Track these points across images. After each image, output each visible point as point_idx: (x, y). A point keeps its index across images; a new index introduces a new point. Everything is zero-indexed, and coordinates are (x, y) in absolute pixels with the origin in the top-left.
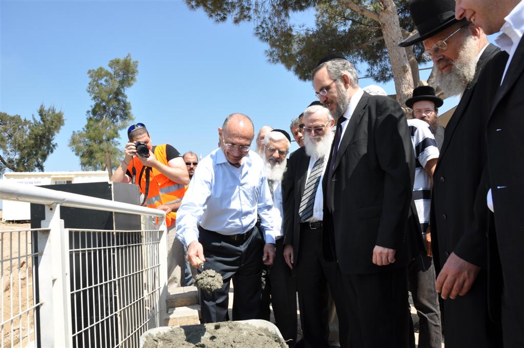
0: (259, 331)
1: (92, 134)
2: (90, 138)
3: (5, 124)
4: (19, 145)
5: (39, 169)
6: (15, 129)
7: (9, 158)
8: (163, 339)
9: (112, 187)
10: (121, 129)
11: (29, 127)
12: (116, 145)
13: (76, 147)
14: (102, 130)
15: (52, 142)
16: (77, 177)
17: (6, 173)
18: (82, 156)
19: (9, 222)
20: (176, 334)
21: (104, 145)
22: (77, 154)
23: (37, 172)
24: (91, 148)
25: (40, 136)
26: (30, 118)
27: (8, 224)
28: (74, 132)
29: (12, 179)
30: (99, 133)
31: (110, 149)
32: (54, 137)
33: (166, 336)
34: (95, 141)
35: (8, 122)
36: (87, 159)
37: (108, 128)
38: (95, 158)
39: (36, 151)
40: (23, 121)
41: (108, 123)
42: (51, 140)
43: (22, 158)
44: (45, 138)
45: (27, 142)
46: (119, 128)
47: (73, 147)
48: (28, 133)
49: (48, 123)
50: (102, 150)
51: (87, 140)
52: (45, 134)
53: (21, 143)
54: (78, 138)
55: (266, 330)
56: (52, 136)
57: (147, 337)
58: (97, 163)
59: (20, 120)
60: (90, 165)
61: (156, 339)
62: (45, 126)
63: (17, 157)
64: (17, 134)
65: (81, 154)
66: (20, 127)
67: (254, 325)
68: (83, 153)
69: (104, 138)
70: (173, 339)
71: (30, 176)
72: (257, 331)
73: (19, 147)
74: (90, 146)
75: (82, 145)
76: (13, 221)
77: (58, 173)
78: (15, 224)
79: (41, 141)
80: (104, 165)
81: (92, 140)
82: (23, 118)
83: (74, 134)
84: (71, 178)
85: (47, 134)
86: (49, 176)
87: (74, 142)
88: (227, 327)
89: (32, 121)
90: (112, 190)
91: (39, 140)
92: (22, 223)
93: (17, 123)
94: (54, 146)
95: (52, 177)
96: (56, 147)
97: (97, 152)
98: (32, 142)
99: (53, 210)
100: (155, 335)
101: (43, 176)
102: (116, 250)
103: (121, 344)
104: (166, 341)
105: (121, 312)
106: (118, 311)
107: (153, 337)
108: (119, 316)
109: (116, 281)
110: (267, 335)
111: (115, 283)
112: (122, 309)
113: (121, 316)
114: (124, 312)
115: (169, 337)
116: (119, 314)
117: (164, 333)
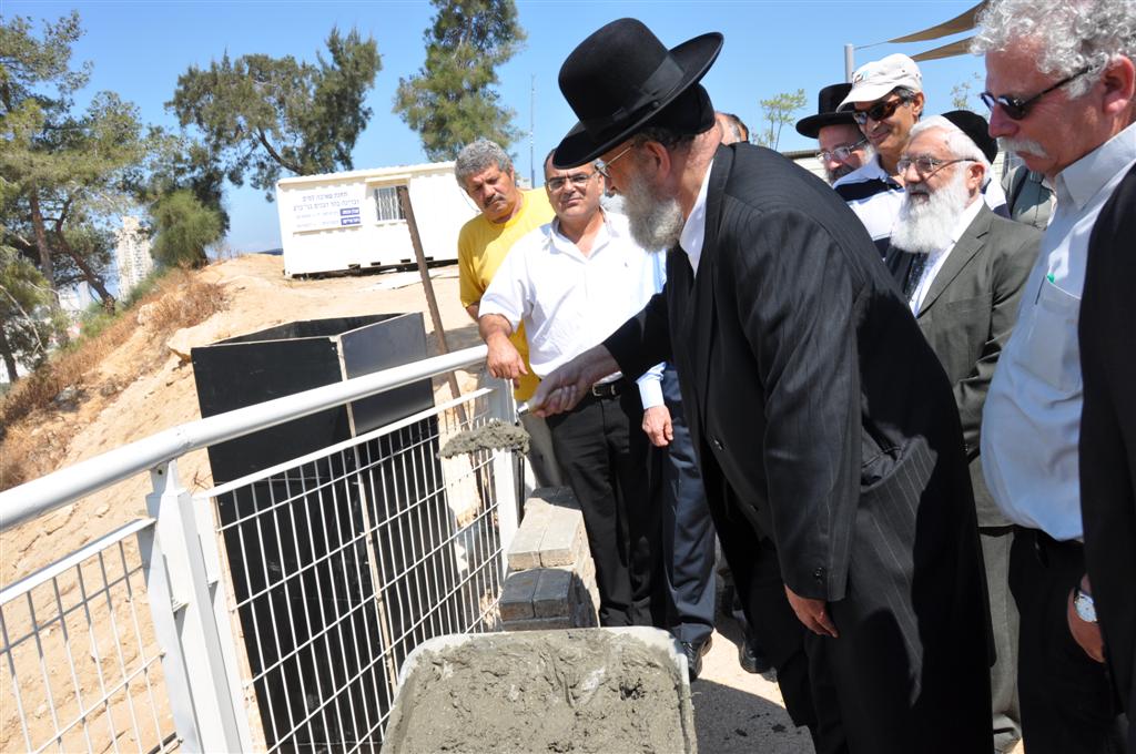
0: (652, 654)
1: (439, 81)
2: (435, 88)
3: (268, 79)
4: (300, 119)
5: (343, 164)
6: (286, 88)
7: (285, 147)
8: (453, 661)
9: (340, 347)
10: (498, 64)
11: (314, 80)
12: (490, 99)
13: (410, 113)
14: (459, 70)
15: (361, 106)
16: (417, 177)
17: (280, 181)
18: (424, 131)
19: (296, 276)
20: (479, 652)
21: (466, 103)
22: (413, 127)
23: (341, 173)
24: (440, 111)
25: (336, 95)
26: (312, 61)
27: (296, 283)
28: (401, 79)
29: (292, 191)
30: (454, 78)
31: (480, 109)
32: (363, 95)
33: (459, 655)
34: (447, 95)
35: (273, 74)
36: (434, 135)
37: (472, 64)
38: (450, 133)
39: (333, 128)
40: (300, 68)
41: (471, 52)
42: (359, 102)
43: (309, 144)
44: (345, 99)
45: (314, 112)
46: (494, 61)
47: (404, 111)
48: (311, 93)
49: (349, 66)
50: (463, 114)
51: (429, 94)
52: (344, 91)
53: (301, 114)
54: (411, 91)
56: (360, 93)
57: (419, 659)
58: (455, 144)
59: (294, 66)
60: (443, 148)
61: (439, 661)
62: (344, 75)
63: (299, 143)
64: (292, 99)
65: (420, 125)
66: (296, 81)
67: (642, 640)
68: (425, 122)
69: (465, 85)
70: (473, 661)
71: (325, 184)
72: (646, 652)
73: (300, 123)
74: (437, 107)
75: (420, 106)
76: (305, 276)
77: (380, 171)
78: (310, 282)
79: (340, 105)
81: (442, 95)
82: (299, 63)
83: (402, 85)
84: (404, 180)
85: (350, 90)
86: (361, 179)
87: (403, 101)
88: (584, 640)
89: (319, 67)
91: (335, 104)
92: (322, 279)
93: (289, 73)
94: (366, 114)
95: (368, 180)
96: (370, 116)
97: (453, 119)
98: (323, 109)
100: (437, 653)
101: (350, 181)
102: (359, 477)
103: (388, 652)
104: (459, 665)
105: (383, 592)
106: (375, 594)
107: (431, 657)
108: (379, 601)
109: (364, 538)
110: (665, 666)
111: (362, 543)
112: (386, 585)
113: (384, 599)
114: (392, 589)
115: (465, 657)
116: (380, 596)
117: (455, 647)
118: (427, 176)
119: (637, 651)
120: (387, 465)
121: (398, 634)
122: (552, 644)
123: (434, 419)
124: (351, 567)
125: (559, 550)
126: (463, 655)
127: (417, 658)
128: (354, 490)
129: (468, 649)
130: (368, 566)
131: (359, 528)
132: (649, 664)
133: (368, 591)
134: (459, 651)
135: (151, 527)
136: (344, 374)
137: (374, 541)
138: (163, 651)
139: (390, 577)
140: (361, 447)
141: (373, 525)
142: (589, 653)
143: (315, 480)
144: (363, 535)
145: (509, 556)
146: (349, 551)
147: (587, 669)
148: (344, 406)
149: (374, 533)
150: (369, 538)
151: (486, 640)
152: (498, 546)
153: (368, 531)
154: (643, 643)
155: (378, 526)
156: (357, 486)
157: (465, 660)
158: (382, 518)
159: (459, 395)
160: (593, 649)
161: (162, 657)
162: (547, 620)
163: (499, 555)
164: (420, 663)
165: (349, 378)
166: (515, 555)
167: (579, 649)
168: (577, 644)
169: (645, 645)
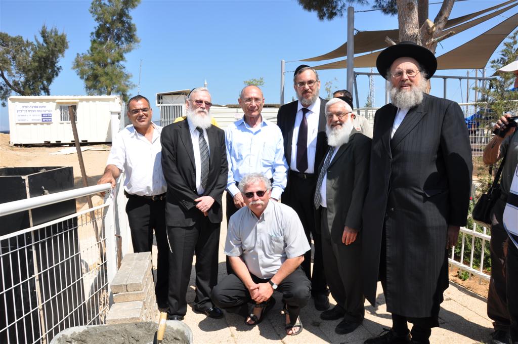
0: (176, 334)
1: (96, 56)
2: (94, 60)
3: (7, 45)
4: (24, 68)
5: (45, 92)
6: (17, 51)
7: (14, 80)
8: (77, 340)
9: (27, 182)
10: (125, 53)
11: (32, 49)
12: (120, 68)
13: (81, 71)
14: (107, 54)
15: (56, 65)
16: (82, 102)
17: (10, 97)
18: (87, 80)
19: (16, 145)
20: (90, 335)
21: (109, 69)
22: (82, 78)
23: (43, 96)
24: (96, 72)
25: (44, 59)
26: (32, 40)
27: (15, 148)
28: (78, 54)
29: (17, 103)
30: (104, 57)
31: (115, 73)
32: (57, 60)
34: (99, 64)
35: (10, 43)
36: (91, 82)
37: (113, 51)
38: (100, 82)
39: (41, 74)
40: (25, 42)
41: (113, 46)
42: (55, 63)
43: (27, 81)
44: (48, 61)
45: (31, 65)
46: (124, 51)
47: (77, 69)
48: (31, 55)
49: (51, 45)
50: (107, 74)
51: (91, 63)
52: (48, 57)
53: (24, 65)
54: (82, 61)
55: (182, 334)
56: (56, 58)
57: (59, 340)
58: (102, 87)
59: (22, 41)
60: (95, 89)
61: (70, 340)
62: (49, 49)
63: (23, 79)
64: (20, 57)
65: (85, 77)
66: (23, 48)
67: (172, 327)
68: (88, 76)
69: (109, 61)
70: (88, 340)
71: (35, 101)
72: (174, 333)
73: (24, 70)
74: (94, 69)
75: (86, 68)
76: (21, 145)
77: (64, 97)
78: (23, 148)
79: (45, 63)
80: (109, 89)
81: (97, 64)
82: (25, 39)
83: (78, 57)
84: (75, 103)
85: (51, 56)
86: (54, 100)
87: (78, 64)
88: (144, 328)
89: (35, 43)
91: (43, 63)
92: (30, 147)
93: (19, 44)
94: (58, 69)
95: (57, 101)
96: (60, 70)
97: (102, 76)
98: (37, 64)
101: (48, 101)
103: (44, 336)
104: (80, 342)
105: (43, 306)
106: (38, 307)
107: (66, 338)
108: (40, 310)
109: (34, 278)
110: (183, 339)
111: (33, 281)
112: (45, 302)
113: (43, 309)
114: (48, 304)
115: (84, 338)
116: (41, 307)
117: (79, 332)
118: (87, 102)
119: (170, 332)
120: (49, 241)
121: (50, 327)
122: (128, 330)
123: (76, 219)
124: (26, 293)
125: (135, 283)
126: (82, 337)
127: (58, 339)
128: (30, 254)
129: (86, 334)
130: (35, 292)
131: (32, 273)
132: (175, 338)
133: (34, 305)
134: (81, 335)
136: (28, 195)
137: (40, 279)
139: (47, 297)
140: (36, 232)
141: (39, 271)
142: (146, 334)
143: (8, 249)
144: (33, 276)
145: (111, 286)
146: (25, 285)
147: (145, 342)
148: (28, 211)
149: (40, 276)
150: (37, 278)
151: (95, 329)
152: (106, 282)
153: (36, 274)
154: (172, 329)
155: (42, 272)
156: (32, 251)
157: (83, 339)
158: (45, 267)
159: (92, 207)
160: (148, 332)
163: (107, 286)
165: (31, 197)
166: (114, 286)
167: (141, 332)
168: (140, 329)
169: (173, 329)
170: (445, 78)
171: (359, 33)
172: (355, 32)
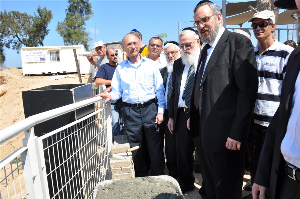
1: (70, 23)
2: (68, 25)
3: (19, 18)
4: (28, 31)
5: (41, 44)
6: (25, 21)
7: (23, 38)
8: (108, 188)
9: (73, 93)
10: (86, 20)
11: (33, 20)
12: (83, 29)
13: (61, 31)
14: (75, 21)
15: (46, 28)
16: (62, 49)
17: (22, 48)
18: (64, 37)
19: (26, 75)
20: (116, 185)
21: (77, 30)
22: (61, 35)
23: (39, 47)
24: (69, 32)
25: (39, 25)
26: (32, 15)
27: (26, 77)
28: (59, 22)
29: (26, 51)
30: (74, 23)
31: (81, 32)
32: (47, 25)
33: (110, 186)
34: (71, 27)
35: (20, 17)
36: (67, 38)
37: (79, 19)
38: (72, 38)
39: (38, 34)
40: (29, 16)
41: (79, 16)
42: (46, 27)
43: (30, 38)
44: (42, 26)
45: (32, 29)
46: (85, 19)
47: (59, 31)
48: (32, 23)
49: (43, 17)
50: (76, 33)
51: (66, 27)
52: (42, 24)
53: (29, 29)
54: (61, 25)
55: (171, 183)
56: (46, 25)
58: (73, 41)
59: (27, 15)
60: (69, 42)
61: (104, 188)
62: (42, 19)
63: (28, 37)
64: (26, 24)
65: (63, 35)
66: (28, 20)
67: (164, 179)
68: (65, 35)
69: (77, 25)
70: (115, 188)
71: (35, 49)
72: (165, 183)
73: (28, 32)
74: (68, 30)
75: (64, 30)
76: (28, 75)
77: (52, 47)
78: (30, 77)
79: (40, 28)
80: (77, 42)
81: (70, 27)
82: (28, 15)
83: (59, 24)
84: (59, 50)
85: (43, 24)
86: (46, 49)
87: (59, 28)
89: (34, 16)
90: (73, 94)
91: (39, 27)
92: (34, 76)
93: (26, 17)
94: (48, 31)
95: (48, 49)
96: (49, 31)
97: (73, 34)
98: (35, 29)
99: (29, 131)
100: (103, 186)
101: (43, 49)
102: (78, 132)
103: (84, 186)
104: (110, 189)
109: (79, 151)
110: (172, 187)
111: (78, 153)
112: (84, 165)
114: (85, 167)
116: (82, 169)
117: (109, 184)
118: (65, 49)
119: (163, 183)
129: (113, 184)
131: (78, 149)
133: (80, 168)
135: (27, 150)
136: (74, 101)
137: (81, 152)
138: (28, 192)
139: (85, 163)
140: (78, 124)
146: (75, 155)
149: (81, 150)
151: (118, 182)
155: (82, 148)
156: (77, 135)
158: (83, 145)
161: (27, 194)
162: (126, 174)
164: (99, 189)
168: (145, 181)
169: (165, 181)
170: (279, 30)
171: (229, 4)
172: (227, 3)
